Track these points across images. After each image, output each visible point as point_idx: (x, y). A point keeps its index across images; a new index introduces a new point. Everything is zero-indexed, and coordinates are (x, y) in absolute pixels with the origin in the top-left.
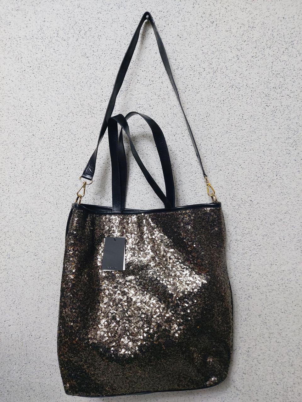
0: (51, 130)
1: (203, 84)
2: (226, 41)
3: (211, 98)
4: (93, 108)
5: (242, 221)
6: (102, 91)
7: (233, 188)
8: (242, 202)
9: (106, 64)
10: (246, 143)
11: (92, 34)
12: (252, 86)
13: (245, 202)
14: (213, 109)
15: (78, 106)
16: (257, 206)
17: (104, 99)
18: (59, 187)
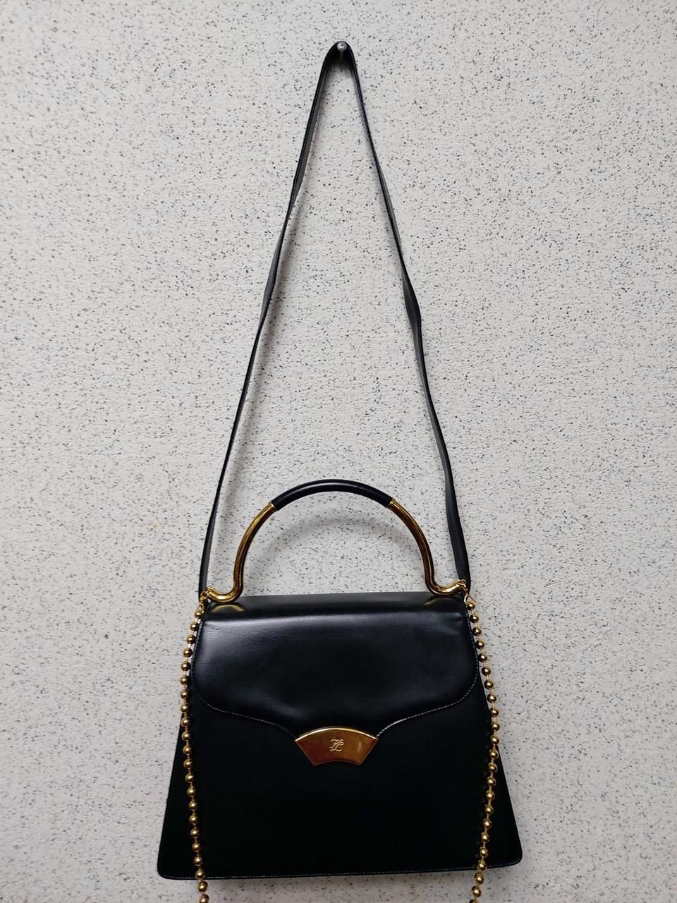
0: (68, 328)
1: (475, 227)
2: (532, 127)
3: (495, 264)
4: (189, 273)
5: (565, 566)
6: (215, 228)
7: (545, 486)
8: (566, 520)
9: (226, 158)
10: (576, 376)
11: (189, 78)
12: (590, 240)
13: (573, 520)
14: (498, 290)
15: (149, 266)
16: (600, 529)
17: (220, 250)
18: (90, 483)
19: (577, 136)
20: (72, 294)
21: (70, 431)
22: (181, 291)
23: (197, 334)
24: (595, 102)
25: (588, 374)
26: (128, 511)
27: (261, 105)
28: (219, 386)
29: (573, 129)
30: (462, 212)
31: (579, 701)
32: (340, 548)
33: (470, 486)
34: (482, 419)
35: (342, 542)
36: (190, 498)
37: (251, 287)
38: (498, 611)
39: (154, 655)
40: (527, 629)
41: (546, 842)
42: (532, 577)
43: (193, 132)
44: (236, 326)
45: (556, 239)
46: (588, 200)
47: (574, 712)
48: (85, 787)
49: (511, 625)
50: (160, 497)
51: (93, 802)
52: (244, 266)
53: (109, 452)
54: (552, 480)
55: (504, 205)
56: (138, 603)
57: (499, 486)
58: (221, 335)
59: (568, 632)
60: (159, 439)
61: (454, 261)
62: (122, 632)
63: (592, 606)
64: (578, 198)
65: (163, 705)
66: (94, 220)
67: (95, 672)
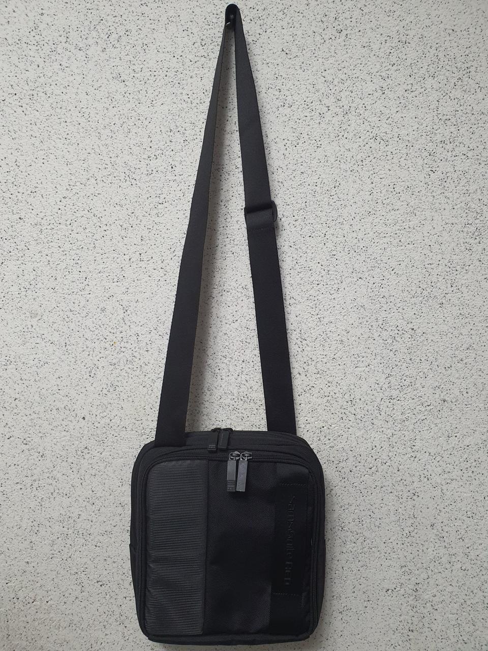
19: (395, 67)
20: (56, 187)
21: (56, 279)
22: (128, 182)
23: (140, 211)
24: (407, 44)
25: (410, 230)
26: (96, 332)
27: (179, 57)
28: (155, 246)
29: (392, 63)
30: (317, 122)
31: (412, 459)
32: (241, 355)
33: (330, 310)
34: (336, 264)
35: (243, 351)
36: (138, 323)
37: (175, 178)
38: (352, 396)
39: (116, 430)
40: (374, 409)
41: (392, 559)
42: (376, 372)
43: (134, 76)
44: (166, 205)
45: (384, 138)
46: (405, 111)
47: (408, 466)
48: (72, 521)
49: (362, 406)
50: (117, 323)
51: (78, 532)
52: (170, 164)
53: (83, 293)
54: (388, 305)
55: (346, 116)
56: (104, 395)
57: (350, 310)
58: (156, 211)
59: (403, 411)
60: (116, 283)
61: (313, 155)
62: (94, 415)
63: (419, 392)
64: (397, 110)
65: (123, 465)
66: (69, 138)
67: (77, 442)
